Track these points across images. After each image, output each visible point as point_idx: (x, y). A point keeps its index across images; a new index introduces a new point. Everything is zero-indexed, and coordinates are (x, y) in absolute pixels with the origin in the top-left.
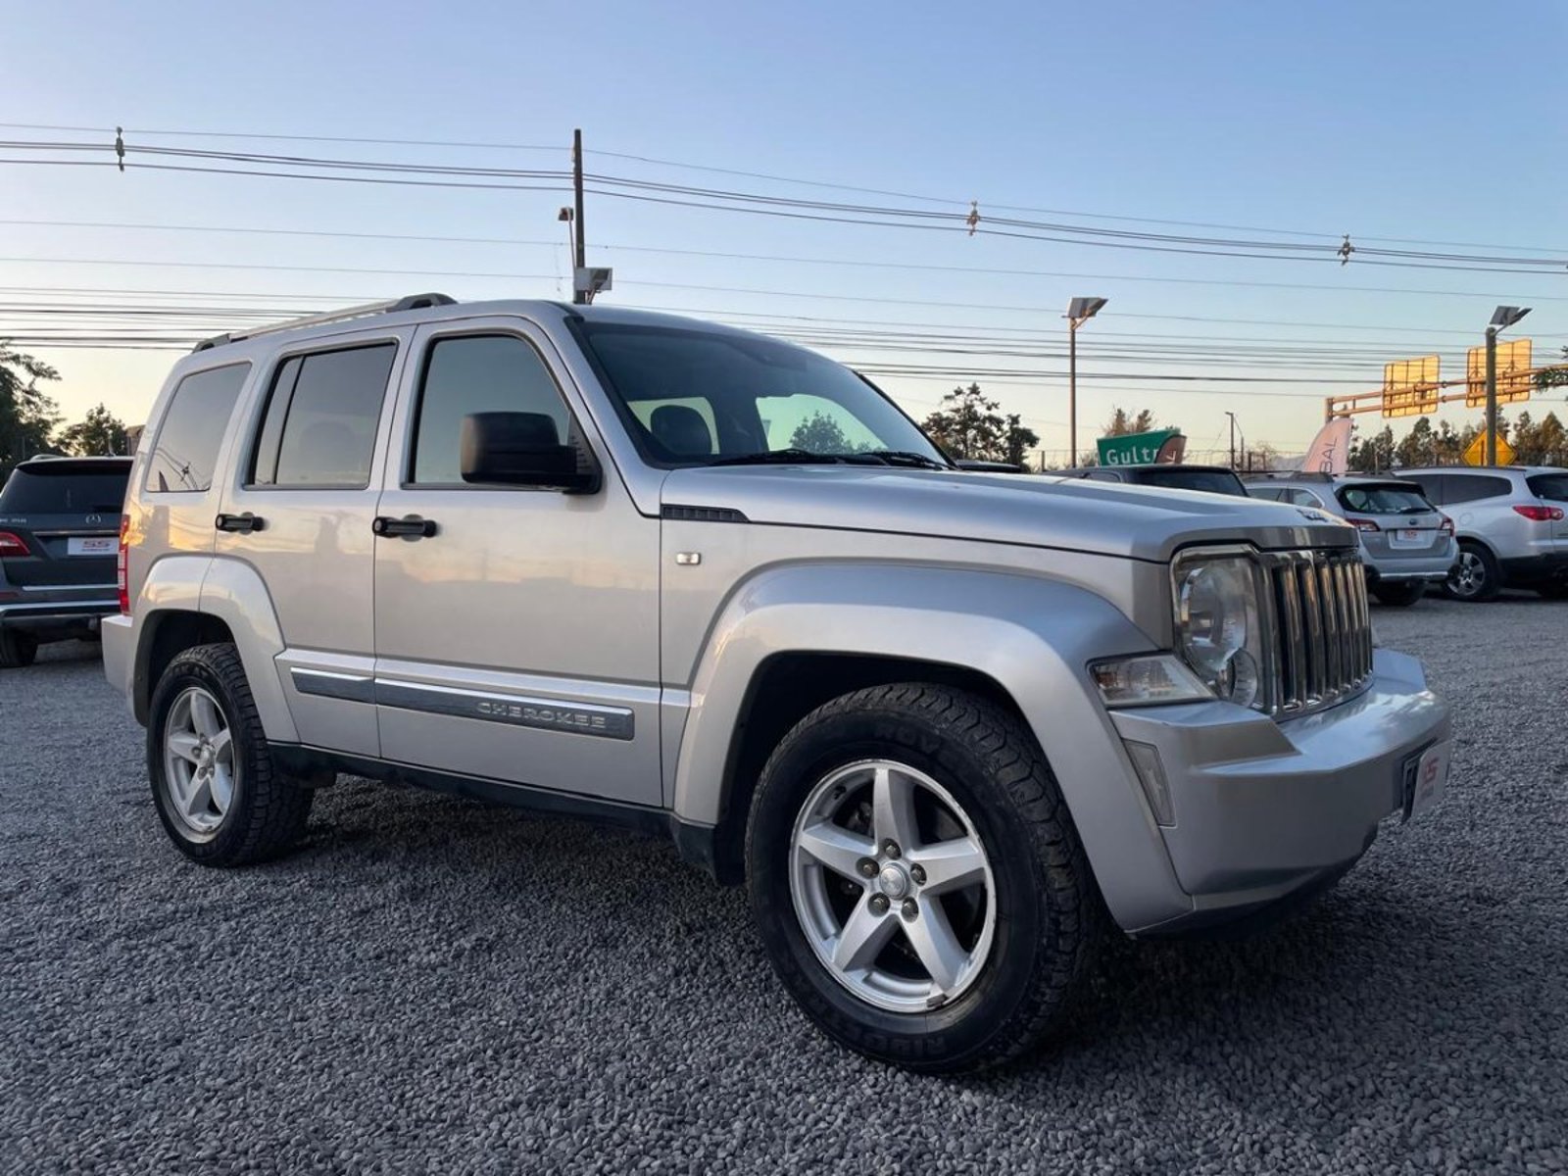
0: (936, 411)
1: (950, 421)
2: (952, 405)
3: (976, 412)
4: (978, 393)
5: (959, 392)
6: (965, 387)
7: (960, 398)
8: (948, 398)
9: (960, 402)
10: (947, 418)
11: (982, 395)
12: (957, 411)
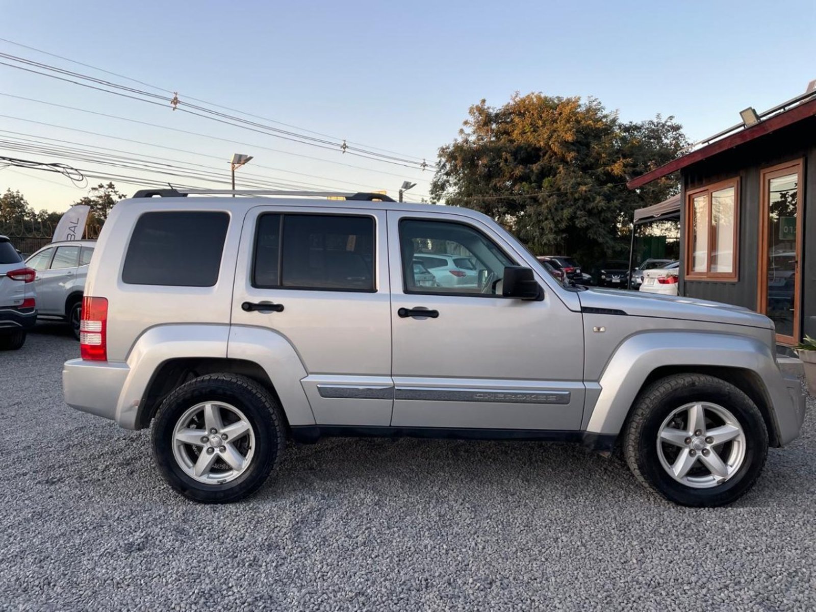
0: (86, 196)
1: (96, 203)
2: (97, 193)
3: (111, 199)
4: (114, 188)
5: (101, 186)
6: (105, 183)
7: (102, 189)
8: (94, 189)
9: (101, 192)
10: (94, 201)
11: (116, 190)
12: (101, 197)
